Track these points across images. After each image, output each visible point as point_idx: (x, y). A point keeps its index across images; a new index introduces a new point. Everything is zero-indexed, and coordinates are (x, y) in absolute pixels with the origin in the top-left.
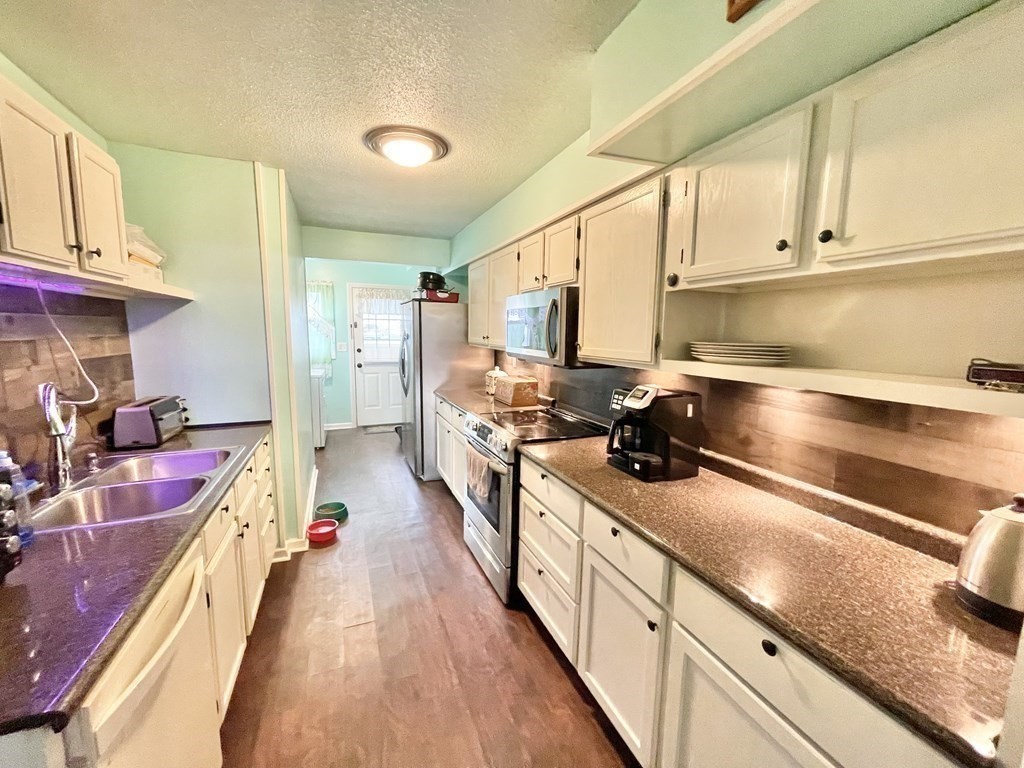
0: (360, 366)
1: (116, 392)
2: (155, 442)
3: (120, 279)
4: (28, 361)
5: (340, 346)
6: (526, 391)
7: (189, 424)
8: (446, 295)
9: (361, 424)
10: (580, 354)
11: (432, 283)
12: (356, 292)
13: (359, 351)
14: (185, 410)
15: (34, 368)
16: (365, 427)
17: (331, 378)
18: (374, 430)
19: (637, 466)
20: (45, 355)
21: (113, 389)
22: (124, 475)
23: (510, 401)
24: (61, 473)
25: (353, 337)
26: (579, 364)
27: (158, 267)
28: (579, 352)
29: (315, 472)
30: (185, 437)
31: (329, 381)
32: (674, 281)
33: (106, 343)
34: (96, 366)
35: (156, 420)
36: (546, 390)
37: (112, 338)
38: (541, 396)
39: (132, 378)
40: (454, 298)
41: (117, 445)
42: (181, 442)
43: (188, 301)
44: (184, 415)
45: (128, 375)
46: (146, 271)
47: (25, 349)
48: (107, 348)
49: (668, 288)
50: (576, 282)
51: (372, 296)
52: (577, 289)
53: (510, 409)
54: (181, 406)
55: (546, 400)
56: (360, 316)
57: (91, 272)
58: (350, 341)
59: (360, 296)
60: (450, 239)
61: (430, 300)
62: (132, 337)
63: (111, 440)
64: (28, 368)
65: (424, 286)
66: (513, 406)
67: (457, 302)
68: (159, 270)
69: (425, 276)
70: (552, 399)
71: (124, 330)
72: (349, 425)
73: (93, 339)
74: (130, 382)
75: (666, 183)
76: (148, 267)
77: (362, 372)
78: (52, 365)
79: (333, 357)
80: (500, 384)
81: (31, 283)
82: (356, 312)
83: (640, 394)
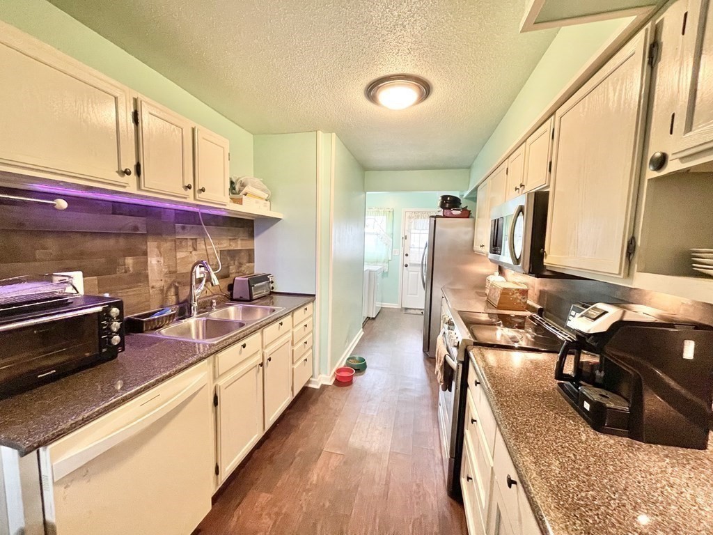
0: (406, 266)
1: (243, 269)
2: (248, 299)
3: (225, 205)
4: (190, 249)
5: (395, 252)
6: (515, 296)
7: (274, 290)
8: (459, 212)
9: (404, 306)
10: (546, 261)
11: (450, 203)
12: (408, 214)
13: (407, 255)
14: (272, 282)
15: (194, 253)
16: (406, 309)
17: (387, 273)
18: (412, 311)
19: (587, 406)
20: (201, 245)
21: (241, 267)
22: (227, 314)
23: (496, 303)
24: (192, 308)
25: (403, 245)
26: (546, 273)
27: (267, 200)
28: (545, 261)
29: (361, 333)
30: (272, 298)
31: (384, 274)
32: (661, 162)
33: (239, 242)
34: (232, 254)
35: (250, 287)
36: (536, 297)
37: (242, 240)
38: (530, 302)
39: (253, 262)
40: (467, 214)
41: (234, 297)
42: (268, 301)
43: (278, 220)
44: (271, 285)
45: (251, 260)
46: (257, 202)
47: (190, 243)
48: (239, 245)
49: (651, 173)
50: (548, 186)
51: (418, 217)
52: (547, 193)
53: (495, 311)
54: (271, 280)
55: (534, 308)
56: (409, 231)
57: (200, 201)
58: (401, 248)
59: (410, 218)
60: (469, 168)
61: (444, 217)
62: (256, 240)
63: (232, 294)
64: (191, 252)
65: (443, 206)
66: (498, 308)
67: (468, 217)
68: (268, 202)
69: (444, 198)
70: (539, 307)
71: (251, 235)
72: (396, 306)
73: (230, 239)
74: (252, 264)
75: (657, 31)
76: (259, 200)
77: (407, 270)
78: (204, 252)
79: (390, 259)
80: (494, 287)
81: (196, 210)
82: (407, 228)
83: (595, 314)
